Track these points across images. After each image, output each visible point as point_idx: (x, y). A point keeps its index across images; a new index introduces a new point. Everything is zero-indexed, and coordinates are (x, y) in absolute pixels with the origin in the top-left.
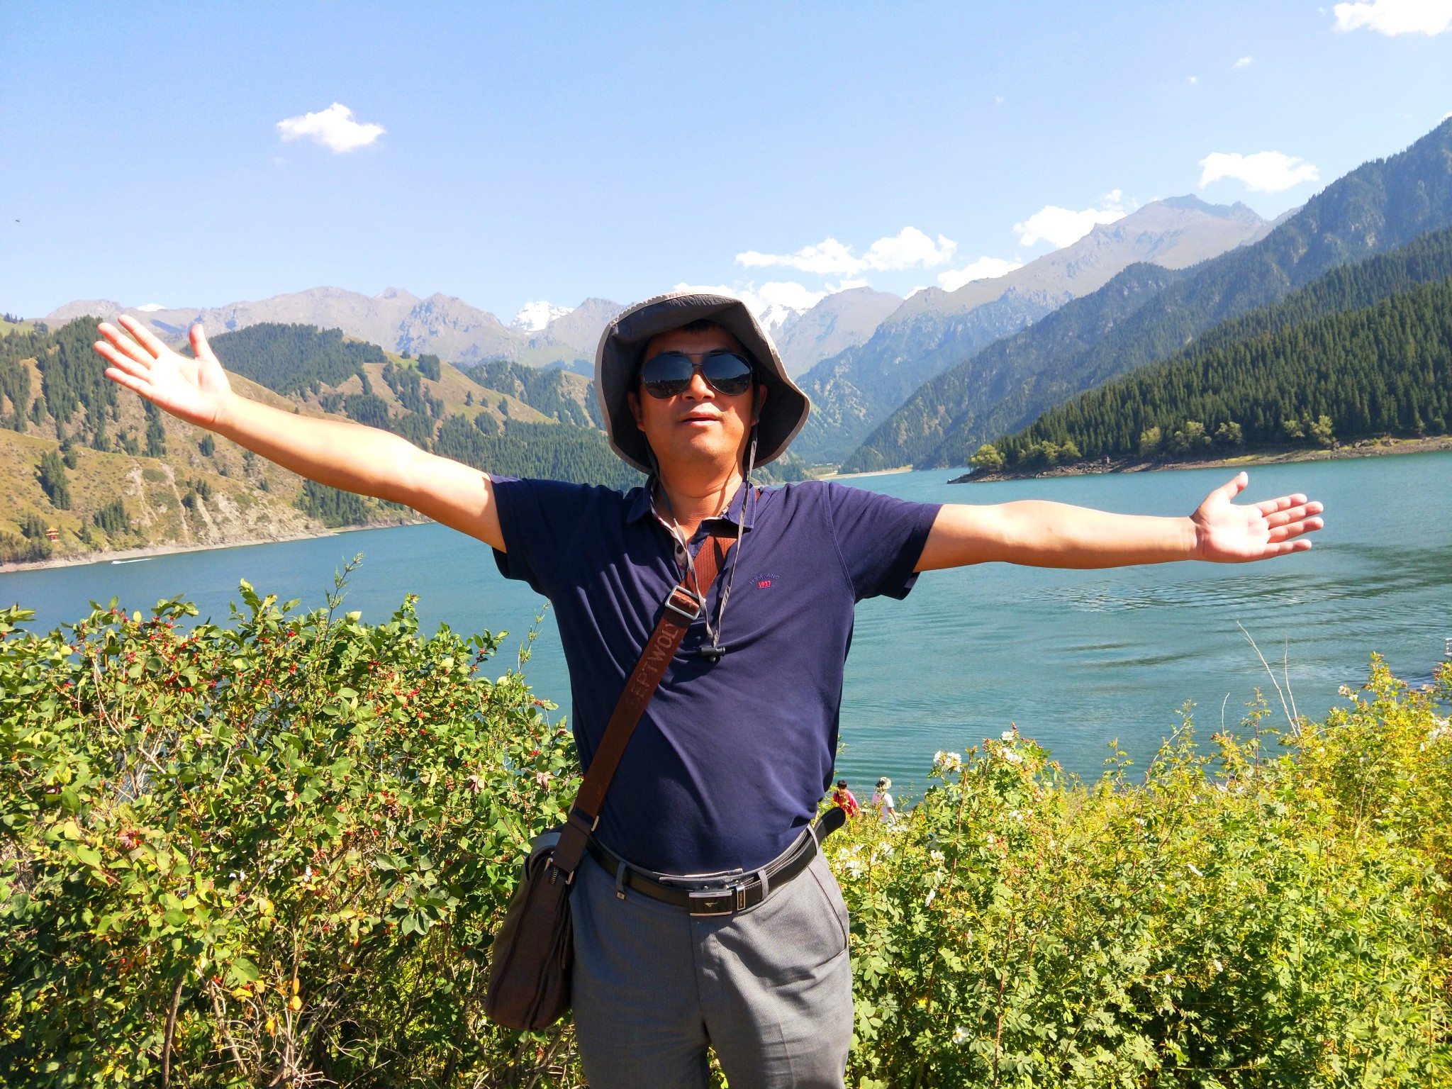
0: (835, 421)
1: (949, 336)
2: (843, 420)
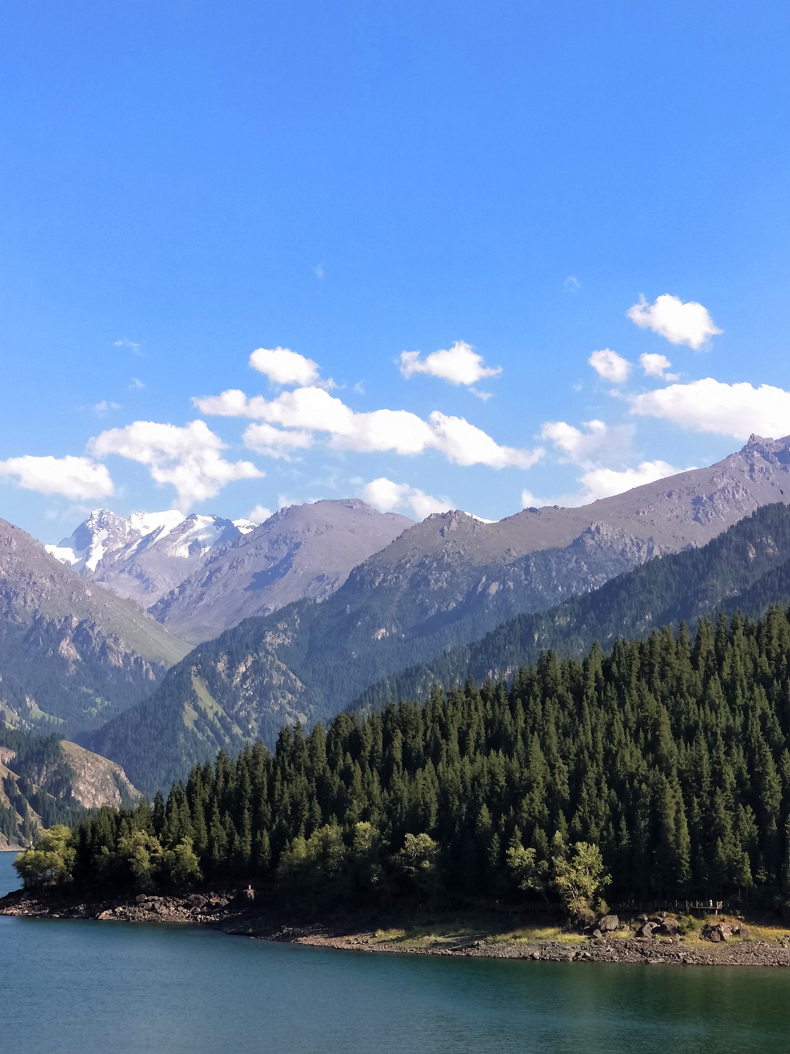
1: (474, 601)
2: (261, 731)
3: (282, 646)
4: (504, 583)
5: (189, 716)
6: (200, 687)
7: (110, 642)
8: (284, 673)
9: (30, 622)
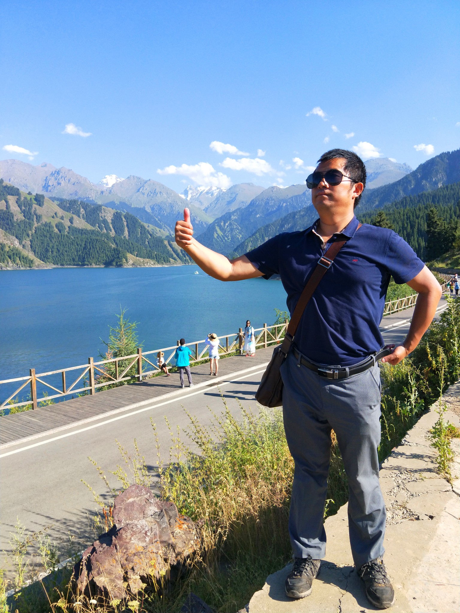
0: (228, 239)
1: (280, 208)
2: (231, 239)
3: (235, 219)
4: (287, 203)
5: (215, 235)
6: (217, 228)
7: (195, 218)
8: (236, 225)
9: (177, 213)
